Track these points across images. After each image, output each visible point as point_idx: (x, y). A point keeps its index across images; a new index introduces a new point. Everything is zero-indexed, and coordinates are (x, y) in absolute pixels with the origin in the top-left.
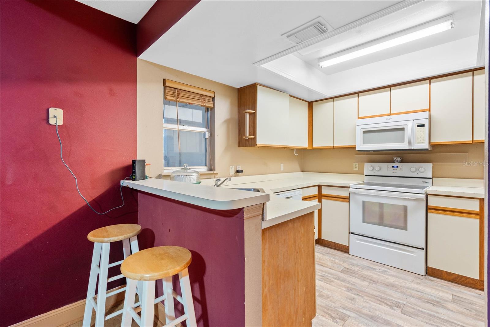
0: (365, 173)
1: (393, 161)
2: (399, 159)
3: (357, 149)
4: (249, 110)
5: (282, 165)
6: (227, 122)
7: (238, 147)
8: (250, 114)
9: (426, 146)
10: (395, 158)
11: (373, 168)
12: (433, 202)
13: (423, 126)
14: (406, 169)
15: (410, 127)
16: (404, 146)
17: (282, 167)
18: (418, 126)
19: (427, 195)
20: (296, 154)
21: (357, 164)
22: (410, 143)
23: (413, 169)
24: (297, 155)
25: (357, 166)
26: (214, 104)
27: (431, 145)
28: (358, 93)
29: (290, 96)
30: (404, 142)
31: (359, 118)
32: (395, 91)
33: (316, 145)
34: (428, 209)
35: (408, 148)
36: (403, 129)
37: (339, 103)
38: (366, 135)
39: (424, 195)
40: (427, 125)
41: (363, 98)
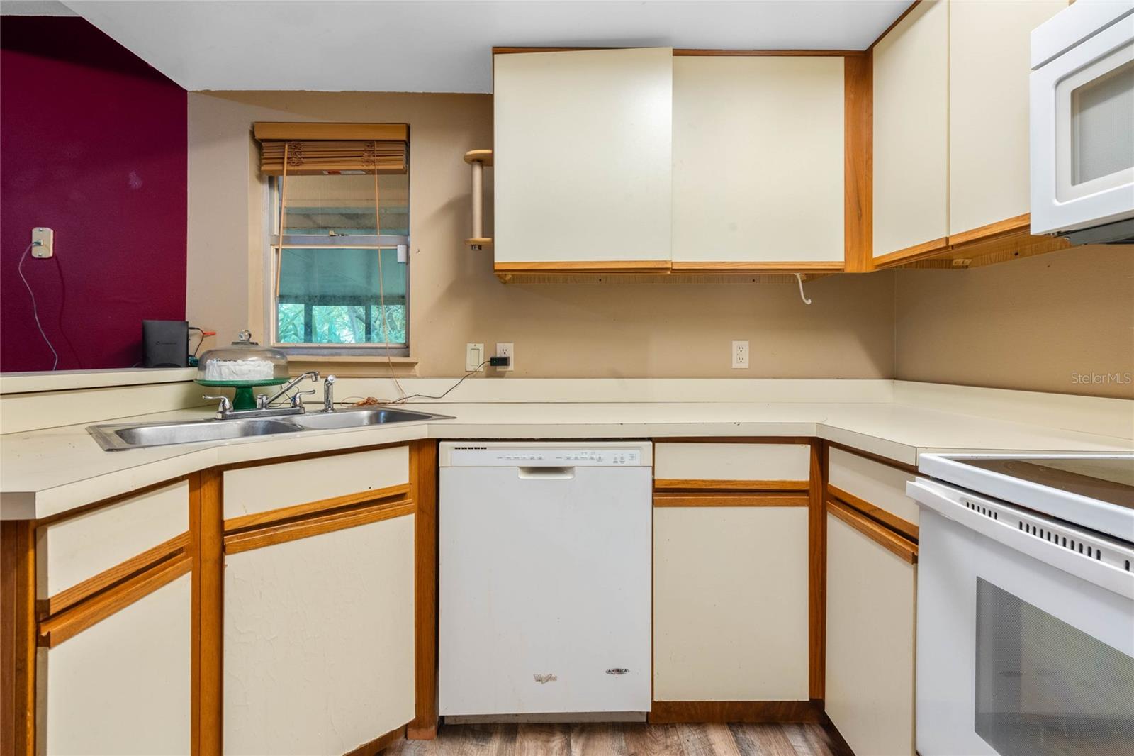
17: (741, 352)
20: (807, 300)
24: (809, 302)
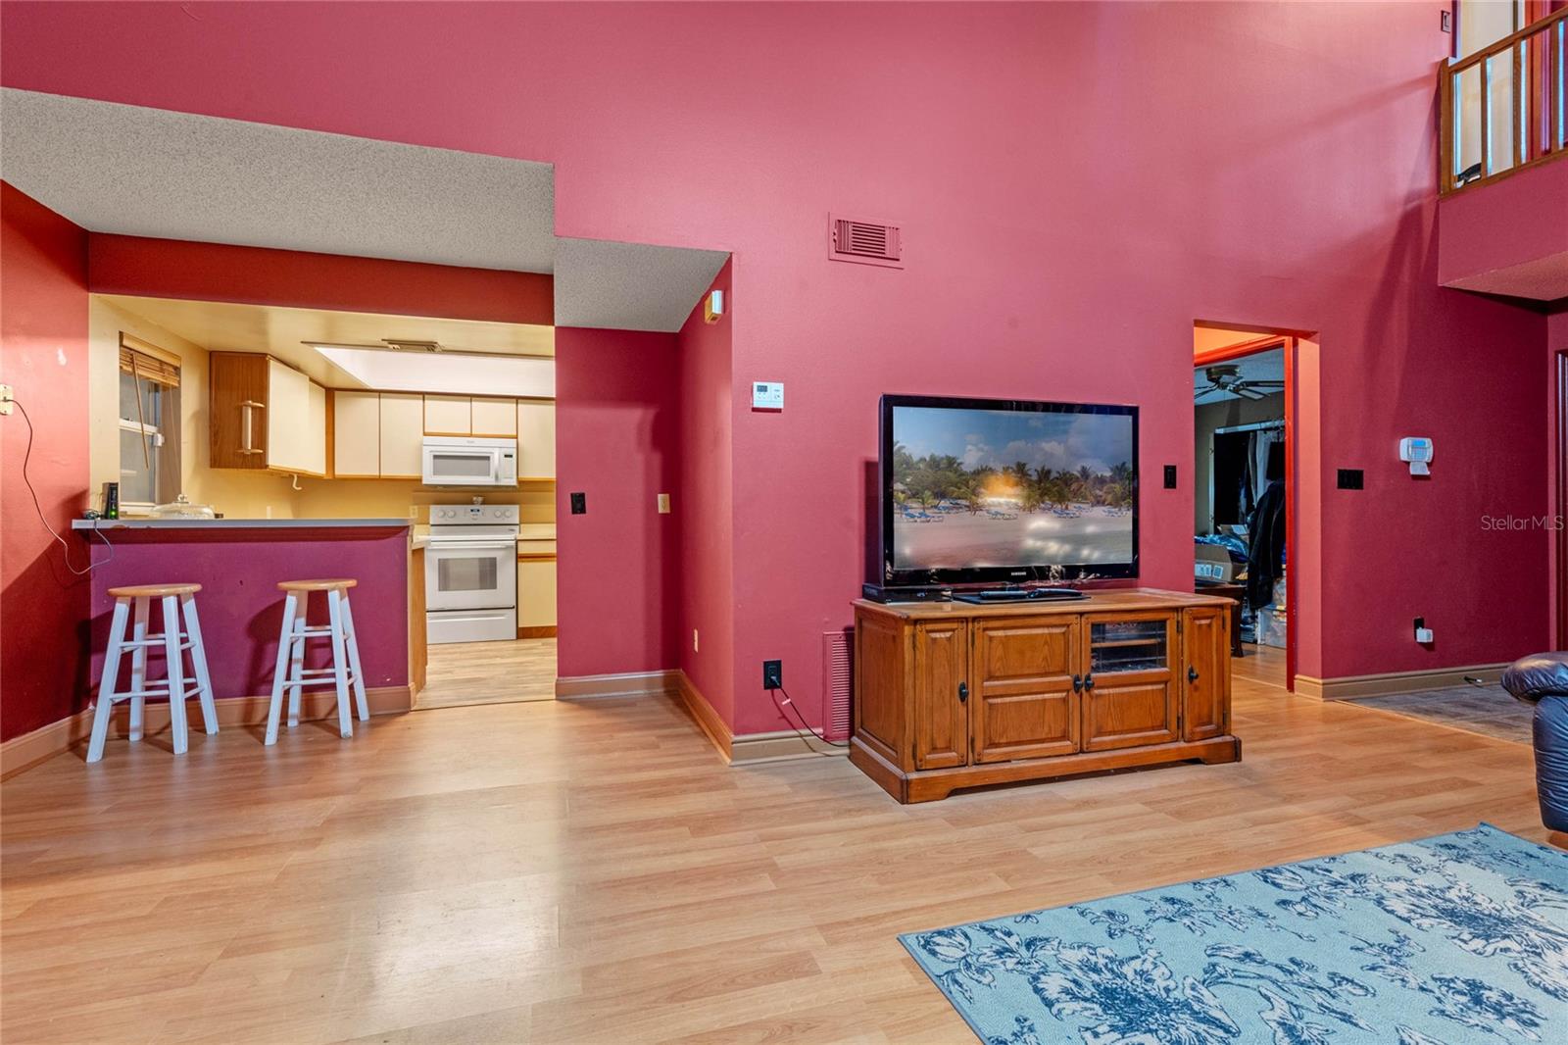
0: (431, 523)
1: (472, 503)
2: (480, 499)
3: (424, 482)
4: (254, 401)
5: (269, 508)
6: (197, 416)
7: (211, 467)
8: (253, 408)
9: (513, 482)
10: (475, 498)
11: (445, 514)
12: (524, 549)
13: (511, 456)
14: (490, 513)
15: (496, 457)
16: (488, 480)
17: (269, 511)
18: (506, 456)
19: (517, 541)
20: (297, 487)
21: (416, 507)
22: (497, 477)
23: (498, 514)
24: (300, 488)
25: (416, 511)
26: (179, 382)
27: (520, 482)
28: (424, 395)
29: (311, 380)
30: (489, 475)
31: (425, 434)
32: (477, 405)
33: (339, 471)
34: (519, 558)
35: (494, 484)
36: (488, 458)
37: (388, 403)
38: (437, 461)
39: (514, 542)
40: (515, 456)
41: (432, 404)
